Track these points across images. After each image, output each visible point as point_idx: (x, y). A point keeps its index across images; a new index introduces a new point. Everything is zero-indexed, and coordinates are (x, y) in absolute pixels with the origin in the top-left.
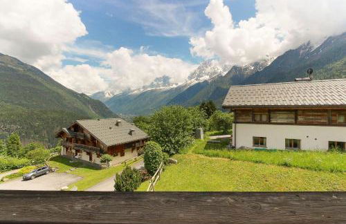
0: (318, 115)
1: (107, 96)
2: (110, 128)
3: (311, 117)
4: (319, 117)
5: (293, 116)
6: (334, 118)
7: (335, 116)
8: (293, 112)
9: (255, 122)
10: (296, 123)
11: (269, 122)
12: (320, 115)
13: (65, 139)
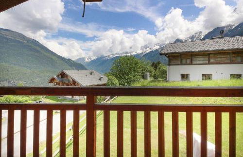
0: (223, 57)
1: (86, 60)
2: (86, 76)
3: (219, 59)
4: (224, 59)
5: (207, 59)
6: (234, 59)
7: (234, 57)
8: (207, 56)
9: (182, 64)
10: (209, 63)
11: (191, 64)
12: (225, 57)
13: (55, 84)
